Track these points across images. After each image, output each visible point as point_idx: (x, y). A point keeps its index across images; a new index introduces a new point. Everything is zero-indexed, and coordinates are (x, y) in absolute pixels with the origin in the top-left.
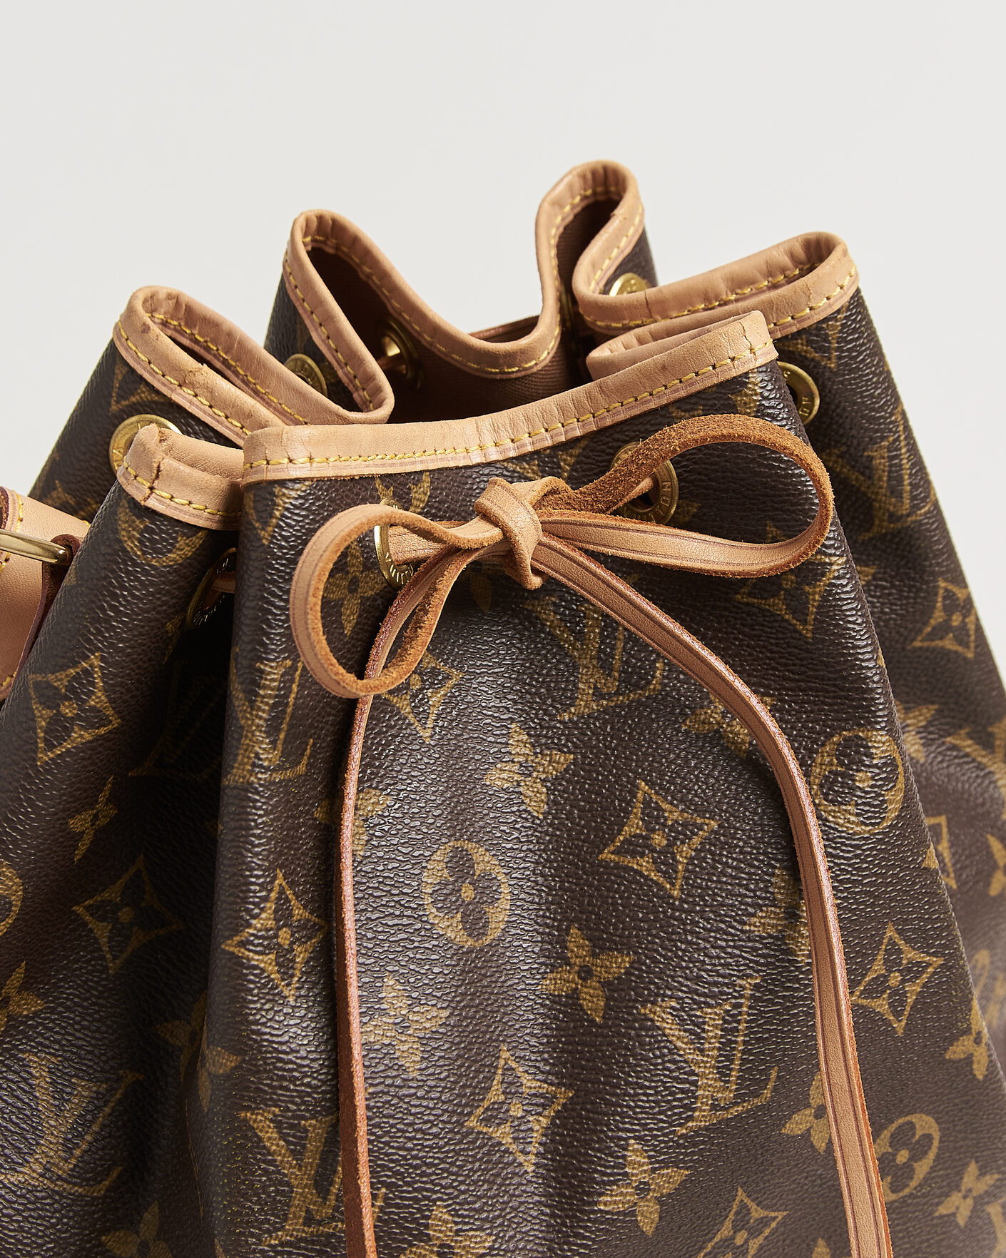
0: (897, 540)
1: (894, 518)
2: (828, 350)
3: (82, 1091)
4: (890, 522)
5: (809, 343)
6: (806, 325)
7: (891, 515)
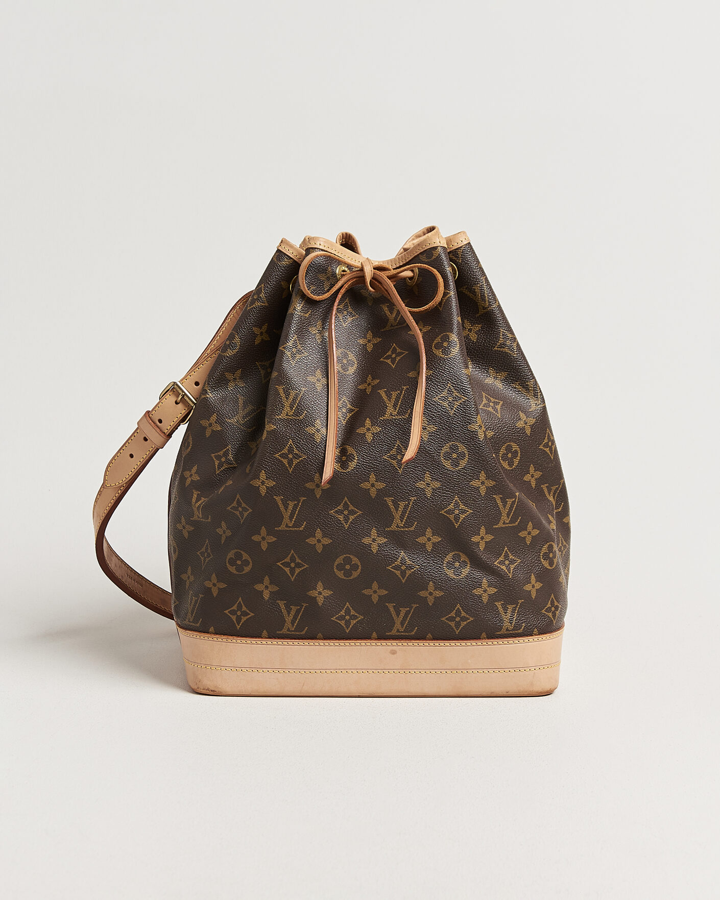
0: (486, 315)
1: (484, 308)
2: (458, 257)
3: (250, 408)
4: (484, 310)
5: (453, 255)
6: (451, 250)
7: (483, 307)
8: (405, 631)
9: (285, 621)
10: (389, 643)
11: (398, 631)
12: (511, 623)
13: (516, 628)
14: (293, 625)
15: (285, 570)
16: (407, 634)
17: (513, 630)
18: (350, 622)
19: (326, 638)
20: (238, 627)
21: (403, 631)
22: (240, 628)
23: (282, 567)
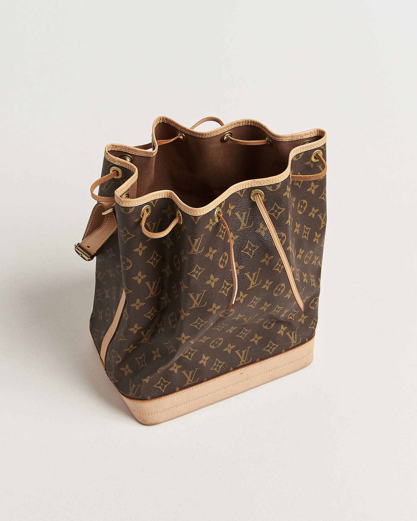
8: (246, 362)
9: (187, 379)
10: (239, 370)
11: (243, 363)
12: (295, 340)
13: (298, 341)
14: (191, 379)
15: (186, 357)
16: (247, 363)
17: (296, 343)
18: (219, 367)
19: (209, 379)
20: (163, 391)
21: (245, 362)
22: (164, 391)
23: (184, 356)
